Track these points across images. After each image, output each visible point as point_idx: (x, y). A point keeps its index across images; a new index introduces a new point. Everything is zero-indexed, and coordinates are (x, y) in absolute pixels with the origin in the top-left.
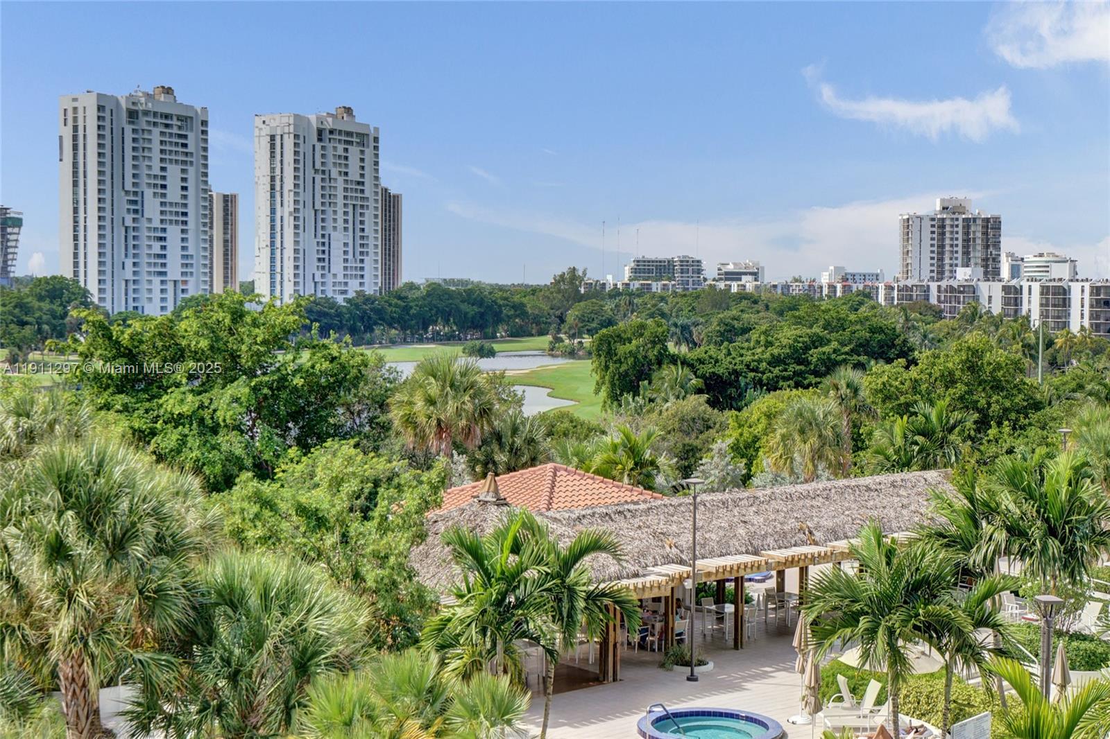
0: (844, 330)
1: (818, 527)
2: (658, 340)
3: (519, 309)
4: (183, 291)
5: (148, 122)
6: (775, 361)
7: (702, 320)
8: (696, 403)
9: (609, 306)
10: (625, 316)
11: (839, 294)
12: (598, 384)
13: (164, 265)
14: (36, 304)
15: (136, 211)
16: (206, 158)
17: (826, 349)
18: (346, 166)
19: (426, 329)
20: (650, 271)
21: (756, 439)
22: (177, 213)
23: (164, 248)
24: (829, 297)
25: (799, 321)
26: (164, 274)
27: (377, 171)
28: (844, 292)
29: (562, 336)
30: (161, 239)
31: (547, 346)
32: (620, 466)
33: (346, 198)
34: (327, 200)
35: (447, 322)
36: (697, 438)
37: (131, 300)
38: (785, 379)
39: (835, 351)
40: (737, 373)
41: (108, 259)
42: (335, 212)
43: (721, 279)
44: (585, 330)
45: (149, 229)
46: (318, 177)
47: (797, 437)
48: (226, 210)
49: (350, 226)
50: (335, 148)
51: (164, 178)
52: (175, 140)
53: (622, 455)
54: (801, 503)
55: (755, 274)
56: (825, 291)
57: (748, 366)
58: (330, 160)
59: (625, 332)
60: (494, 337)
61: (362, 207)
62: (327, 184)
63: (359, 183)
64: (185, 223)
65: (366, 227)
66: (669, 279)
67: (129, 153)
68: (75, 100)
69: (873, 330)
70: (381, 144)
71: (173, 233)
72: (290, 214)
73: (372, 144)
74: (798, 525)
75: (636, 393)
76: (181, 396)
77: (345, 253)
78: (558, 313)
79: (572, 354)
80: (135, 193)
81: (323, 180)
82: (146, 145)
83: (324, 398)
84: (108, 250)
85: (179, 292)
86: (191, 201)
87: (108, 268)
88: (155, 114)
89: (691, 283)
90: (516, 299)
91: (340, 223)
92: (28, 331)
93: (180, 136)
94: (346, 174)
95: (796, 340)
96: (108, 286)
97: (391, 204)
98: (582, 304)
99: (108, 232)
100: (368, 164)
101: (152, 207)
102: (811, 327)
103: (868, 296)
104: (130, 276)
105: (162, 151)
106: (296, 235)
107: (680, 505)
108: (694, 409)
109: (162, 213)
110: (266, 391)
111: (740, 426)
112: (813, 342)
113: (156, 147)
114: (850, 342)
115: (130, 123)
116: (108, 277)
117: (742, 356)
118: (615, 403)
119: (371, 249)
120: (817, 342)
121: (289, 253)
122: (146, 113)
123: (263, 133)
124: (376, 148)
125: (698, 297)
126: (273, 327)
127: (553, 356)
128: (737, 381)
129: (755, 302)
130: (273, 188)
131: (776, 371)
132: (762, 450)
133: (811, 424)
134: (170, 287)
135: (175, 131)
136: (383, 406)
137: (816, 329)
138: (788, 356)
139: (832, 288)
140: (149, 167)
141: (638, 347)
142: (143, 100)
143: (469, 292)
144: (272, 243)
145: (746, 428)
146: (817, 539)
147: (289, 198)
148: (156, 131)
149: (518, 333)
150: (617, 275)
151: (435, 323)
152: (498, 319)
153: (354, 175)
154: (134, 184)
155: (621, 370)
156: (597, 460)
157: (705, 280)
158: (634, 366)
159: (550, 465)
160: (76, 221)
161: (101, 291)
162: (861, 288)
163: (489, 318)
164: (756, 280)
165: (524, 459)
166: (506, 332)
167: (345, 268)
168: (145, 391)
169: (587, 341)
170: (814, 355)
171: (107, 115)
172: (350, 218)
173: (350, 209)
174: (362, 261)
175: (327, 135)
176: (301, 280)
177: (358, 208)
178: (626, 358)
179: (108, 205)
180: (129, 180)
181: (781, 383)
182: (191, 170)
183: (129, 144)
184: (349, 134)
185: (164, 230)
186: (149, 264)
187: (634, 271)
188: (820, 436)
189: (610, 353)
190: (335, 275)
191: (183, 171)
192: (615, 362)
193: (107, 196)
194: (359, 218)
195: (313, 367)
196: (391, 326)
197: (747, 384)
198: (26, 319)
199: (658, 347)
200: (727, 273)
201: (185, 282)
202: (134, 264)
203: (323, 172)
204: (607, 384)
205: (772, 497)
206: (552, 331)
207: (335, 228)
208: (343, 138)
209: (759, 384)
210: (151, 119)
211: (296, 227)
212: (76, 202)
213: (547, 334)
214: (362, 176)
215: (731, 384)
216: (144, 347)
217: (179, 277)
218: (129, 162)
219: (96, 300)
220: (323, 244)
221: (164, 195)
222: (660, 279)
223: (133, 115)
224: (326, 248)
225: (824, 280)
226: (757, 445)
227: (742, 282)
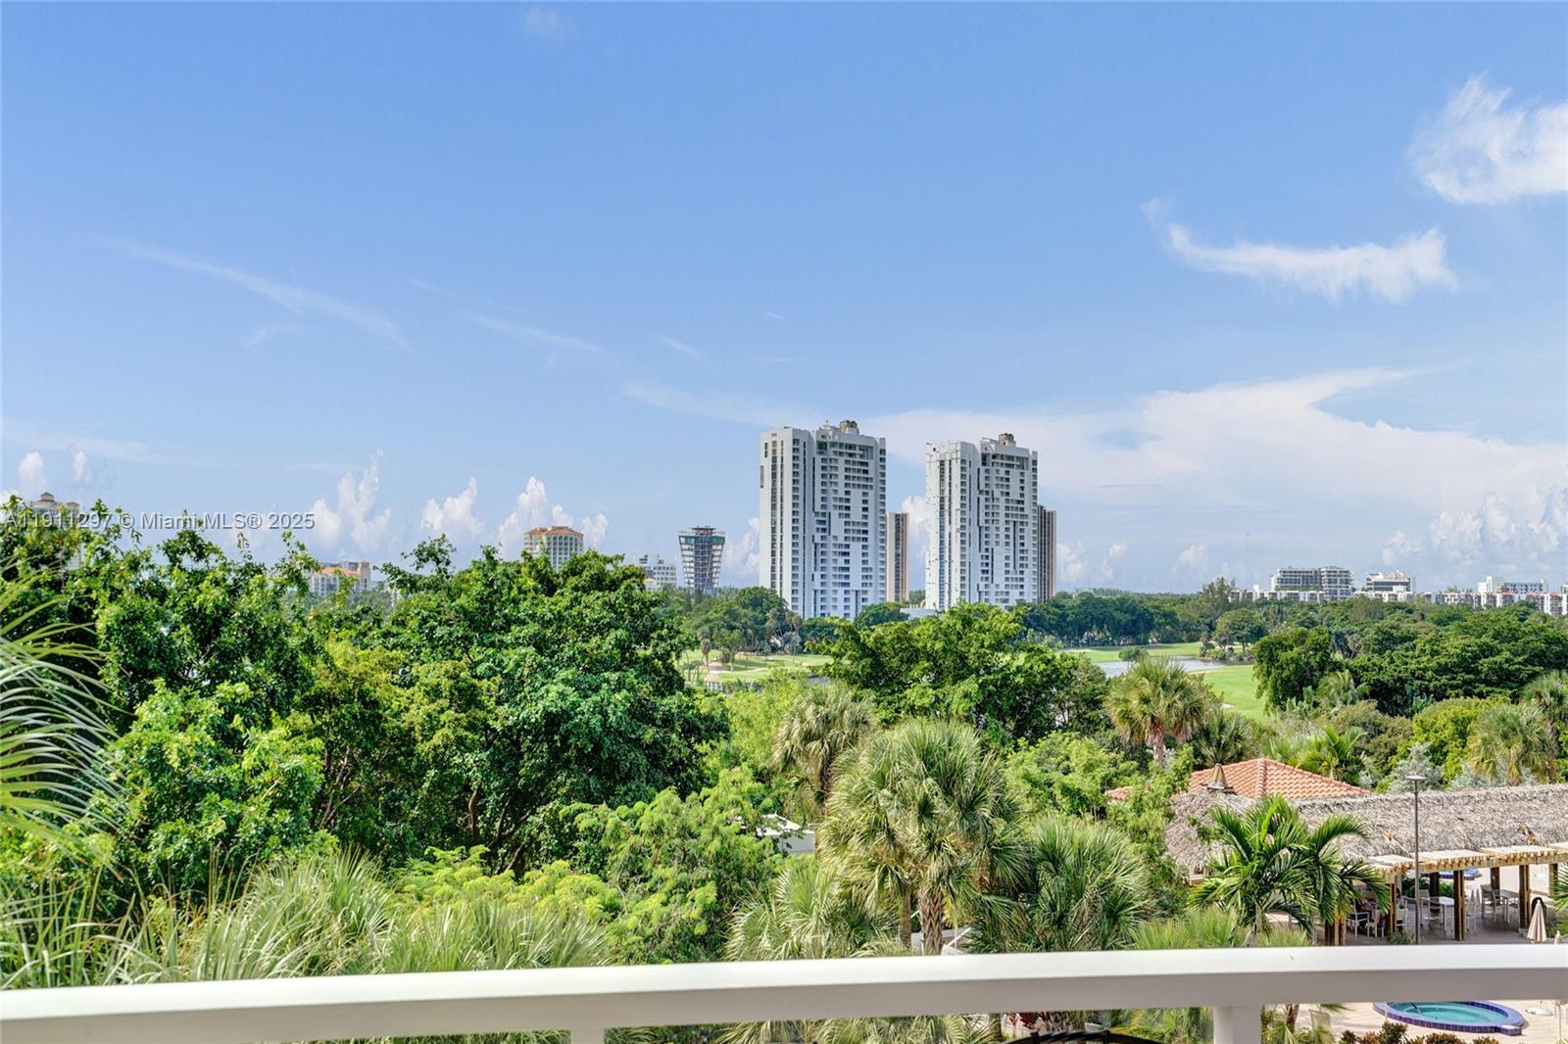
0: (1516, 640)
1: (1538, 828)
2: (1318, 647)
3: (1170, 616)
4: (863, 600)
5: (835, 452)
6: (1442, 670)
7: (1356, 628)
8: (1366, 709)
9: (1258, 614)
10: (1275, 624)
11: (1499, 604)
12: (1259, 688)
13: (847, 577)
14: (742, 611)
15: (824, 530)
16: (883, 482)
17: (1498, 659)
18: (1008, 486)
19: (1081, 635)
20: (1296, 581)
21: (1443, 744)
22: (859, 531)
23: (847, 561)
24: (1488, 607)
25: (1466, 631)
26: (848, 584)
27: (1035, 490)
28: (1505, 602)
29: (1212, 642)
30: (845, 554)
31: (1198, 652)
32: (1325, 763)
33: (1007, 515)
34: (990, 518)
35: (1101, 628)
36: (1368, 742)
37: (819, 608)
38: (1453, 687)
39: (1507, 661)
40: (1402, 681)
41: (800, 572)
42: (998, 529)
43: (1370, 589)
44: (1235, 637)
45: (835, 545)
46: (983, 497)
47: (1501, 743)
48: (897, 527)
49: (1011, 540)
50: (997, 471)
51: (848, 500)
52: (857, 467)
53: (1325, 753)
54: (1518, 805)
55: (1406, 584)
56: (1484, 601)
57: (1413, 674)
58: (993, 481)
59: (1286, 640)
60: (1146, 643)
61: (1022, 523)
62: (990, 503)
63: (1019, 502)
64: (866, 539)
65: (1025, 541)
66: (1317, 589)
67: (819, 480)
68: (774, 435)
69: (1549, 641)
70: (1039, 467)
71: (856, 548)
72: (957, 530)
73: (1031, 466)
74: (1517, 825)
75: (1300, 698)
76: (922, 690)
77: (1007, 565)
78: (1208, 621)
79: (1223, 659)
80: (824, 514)
81: (987, 500)
82: (834, 472)
83: (1038, 694)
84: (800, 564)
85: (860, 600)
86: (871, 520)
87: (800, 580)
88: (841, 445)
89: (1339, 592)
90: (1167, 607)
91: (1002, 539)
92: (736, 634)
93: (862, 464)
94: (1008, 494)
95: (1463, 650)
96: (800, 596)
97: (1045, 520)
98: (1232, 612)
99: (800, 548)
100: (1028, 485)
101: (837, 526)
102: (1480, 636)
103: (1533, 606)
104: (818, 587)
105: (846, 477)
106: (963, 549)
107: (1395, 801)
108: (1365, 714)
109: (846, 531)
110: (991, 687)
111: (1425, 731)
112: (1483, 652)
113: (842, 473)
114: (1523, 652)
115: (821, 453)
116: (800, 588)
117: (1406, 664)
118: (1278, 707)
119: (1030, 562)
120: (1487, 651)
121: (956, 565)
122: (833, 444)
123: (934, 459)
124: (1035, 470)
125: (1351, 606)
126: (998, 633)
127: (1205, 661)
128: (1403, 688)
129: (1410, 612)
130: (942, 507)
131: (1444, 679)
132: (1450, 754)
133: (1514, 729)
134: (852, 596)
135: (858, 459)
136: (1095, 703)
137: (1484, 639)
138: (1455, 665)
139: (1492, 598)
140: (836, 491)
141: (1300, 654)
142: (831, 433)
143: (1122, 601)
144: (941, 557)
145: (1432, 734)
146: (1538, 840)
147: (956, 516)
148: (842, 460)
149: (1169, 640)
150: (1263, 585)
151: (1090, 629)
152: (1150, 626)
153: (1015, 495)
154: (823, 506)
155: (1284, 675)
156: (1303, 757)
157: (1354, 590)
158: (1296, 672)
159: (1260, 760)
160: (774, 540)
161: (793, 599)
162: (1524, 597)
163: (1141, 625)
164: (1408, 590)
165: (1230, 754)
166: (1157, 638)
167: (1007, 579)
168: (886, 686)
169: (1238, 647)
170: (1484, 664)
171: (801, 447)
172: (1011, 533)
173: (1011, 526)
174: (1022, 572)
175: (990, 460)
176: (967, 589)
177: (1018, 526)
178: (1287, 665)
179: (800, 525)
180: (818, 503)
181: (1449, 691)
182: (871, 493)
183: (819, 472)
184: (1010, 458)
185: (848, 546)
186: (835, 576)
187: (1281, 581)
188: (1524, 742)
189: (1272, 660)
190: (997, 586)
191: (864, 494)
192: (1277, 668)
193: (800, 517)
194: (1019, 534)
195: (1031, 668)
196: (1049, 632)
197: (1413, 691)
198: (734, 624)
199: (1320, 654)
200: (1376, 583)
201: (865, 592)
202: (822, 576)
203: (987, 492)
204: (1270, 689)
205: (1487, 798)
206: (1204, 638)
207: (997, 543)
208: (1005, 462)
209: (1425, 691)
210: (837, 449)
211: (963, 542)
212: (774, 522)
213: (1198, 640)
214: (1022, 495)
215: (1396, 691)
216: (885, 649)
217: (860, 588)
218: (819, 487)
219: (790, 608)
220: (987, 557)
221: (848, 515)
222: (1307, 588)
223: (822, 446)
224: (990, 561)
225: (1482, 589)
226: (1445, 750)
227: (1394, 592)
